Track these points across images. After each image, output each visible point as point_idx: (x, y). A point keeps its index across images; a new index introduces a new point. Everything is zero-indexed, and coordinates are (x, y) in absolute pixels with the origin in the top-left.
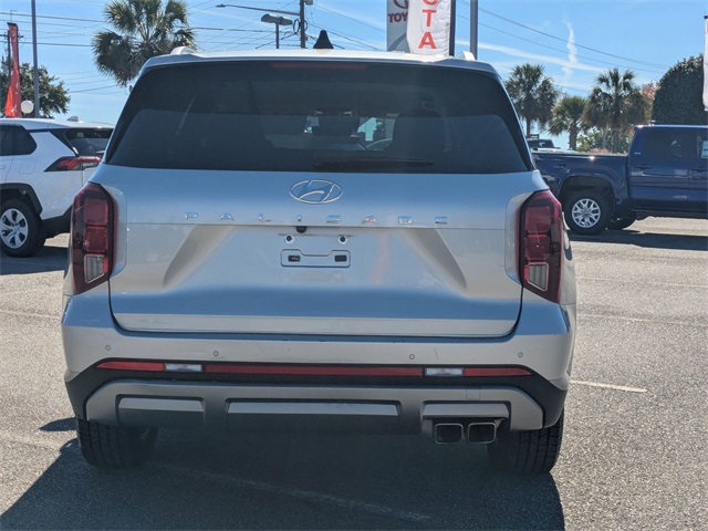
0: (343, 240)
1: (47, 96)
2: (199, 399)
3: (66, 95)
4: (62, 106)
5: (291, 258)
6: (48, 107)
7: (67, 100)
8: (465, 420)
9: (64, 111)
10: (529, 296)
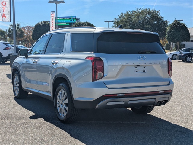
0: (144, 67)
2: (124, 101)
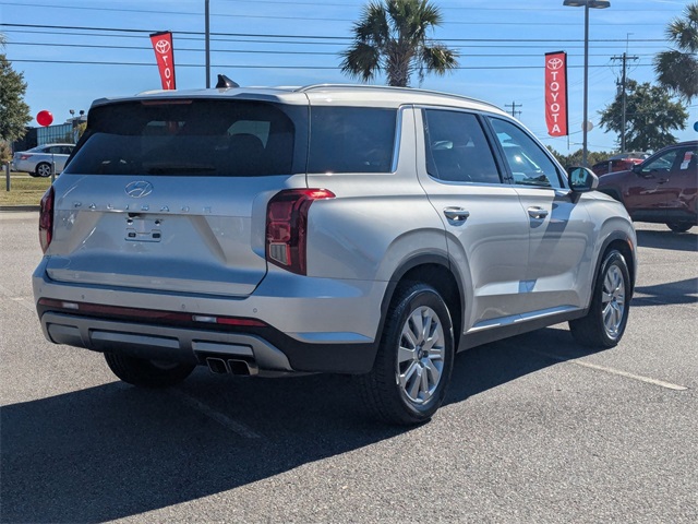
0: (157, 222)
1: (666, 113)
3: (685, 112)
4: (681, 123)
5: (130, 235)
6: (665, 124)
7: (686, 116)
8: (226, 356)
9: (683, 127)
10: (274, 269)
